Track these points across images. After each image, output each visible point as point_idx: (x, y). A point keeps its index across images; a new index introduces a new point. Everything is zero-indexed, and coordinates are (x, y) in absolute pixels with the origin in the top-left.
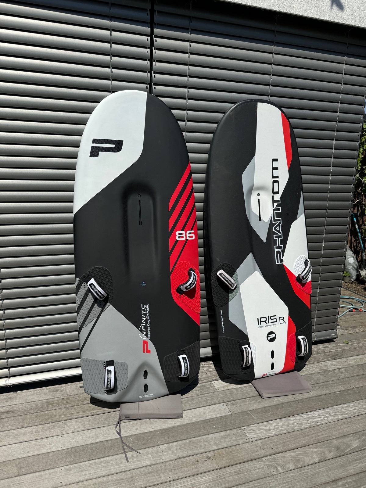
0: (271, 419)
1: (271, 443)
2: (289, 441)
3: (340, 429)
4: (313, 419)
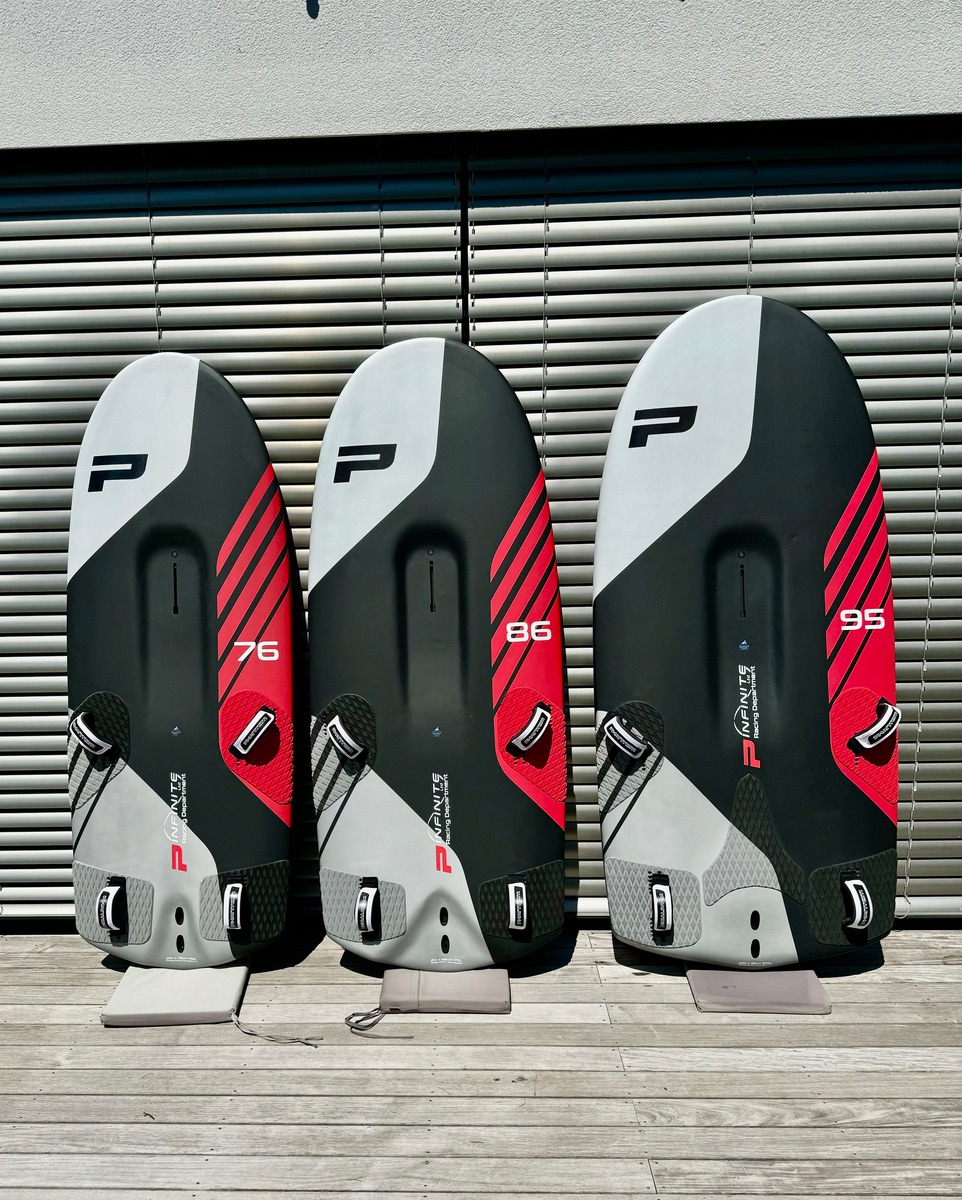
0: (695, 1045)
1: (671, 1081)
2: (714, 1085)
3: (852, 1087)
4: (798, 1060)
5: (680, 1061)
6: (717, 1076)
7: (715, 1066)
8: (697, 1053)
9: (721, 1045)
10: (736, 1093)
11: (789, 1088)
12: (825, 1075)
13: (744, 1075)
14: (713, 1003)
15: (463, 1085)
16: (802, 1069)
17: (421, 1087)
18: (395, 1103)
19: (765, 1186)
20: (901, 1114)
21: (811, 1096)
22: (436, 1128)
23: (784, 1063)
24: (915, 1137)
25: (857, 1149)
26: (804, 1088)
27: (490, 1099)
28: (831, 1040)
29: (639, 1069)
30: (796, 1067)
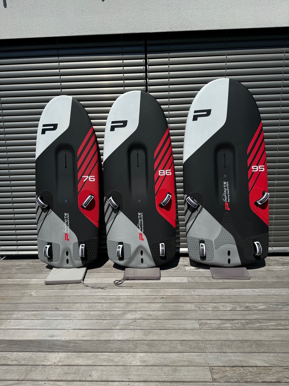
0: (212, 288)
1: (205, 298)
2: (217, 299)
3: (256, 299)
4: (241, 292)
5: (208, 293)
6: (218, 297)
7: (217, 294)
8: (213, 291)
9: (219, 288)
10: (223, 301)
11: (238, 300)
12: (248, 296)
13: (226, 296)
14: (217, 276)
15: (146, 300)
16: (242, 295)
17: (134, 300)
18: (127, 305)
19: (231, 327)
20: (270, 307)
21: (245, 302)
22: (138, 312)
23: (237, 293)
24: (274, 313)
25: (257, 317)
26: (243, 300)
27: (154, 304)
28: (251, 287)
29: (196, 295)
30: (240, 294)
